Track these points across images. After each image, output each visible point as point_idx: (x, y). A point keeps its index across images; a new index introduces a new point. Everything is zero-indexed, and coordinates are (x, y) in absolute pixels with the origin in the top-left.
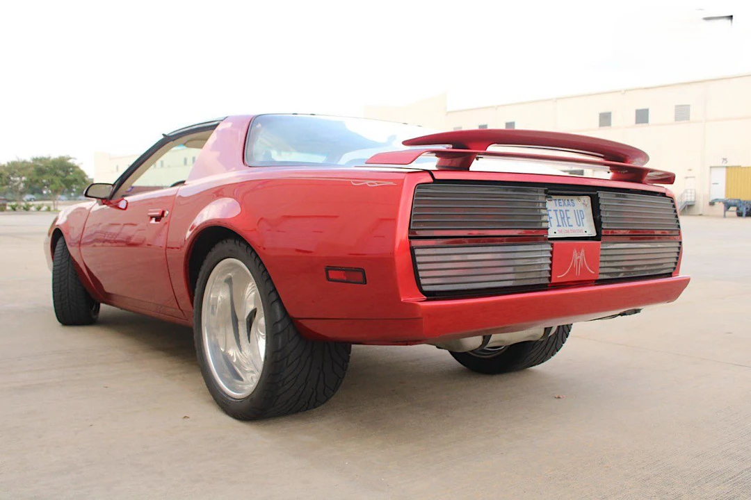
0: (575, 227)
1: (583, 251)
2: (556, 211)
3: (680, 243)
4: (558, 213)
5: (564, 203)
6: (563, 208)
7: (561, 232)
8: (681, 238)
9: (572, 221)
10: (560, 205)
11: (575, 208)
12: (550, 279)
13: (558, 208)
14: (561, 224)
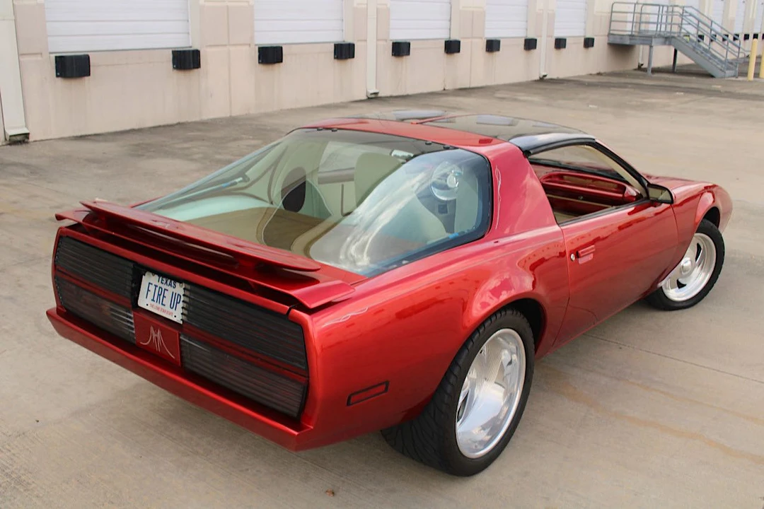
0: (167, 308)
1: (159, 331)
2: (156, 286)
5: (166, 282)
6: (161, 285)
7: (154, 307)
13: (159, 285)
14: (155, 299)
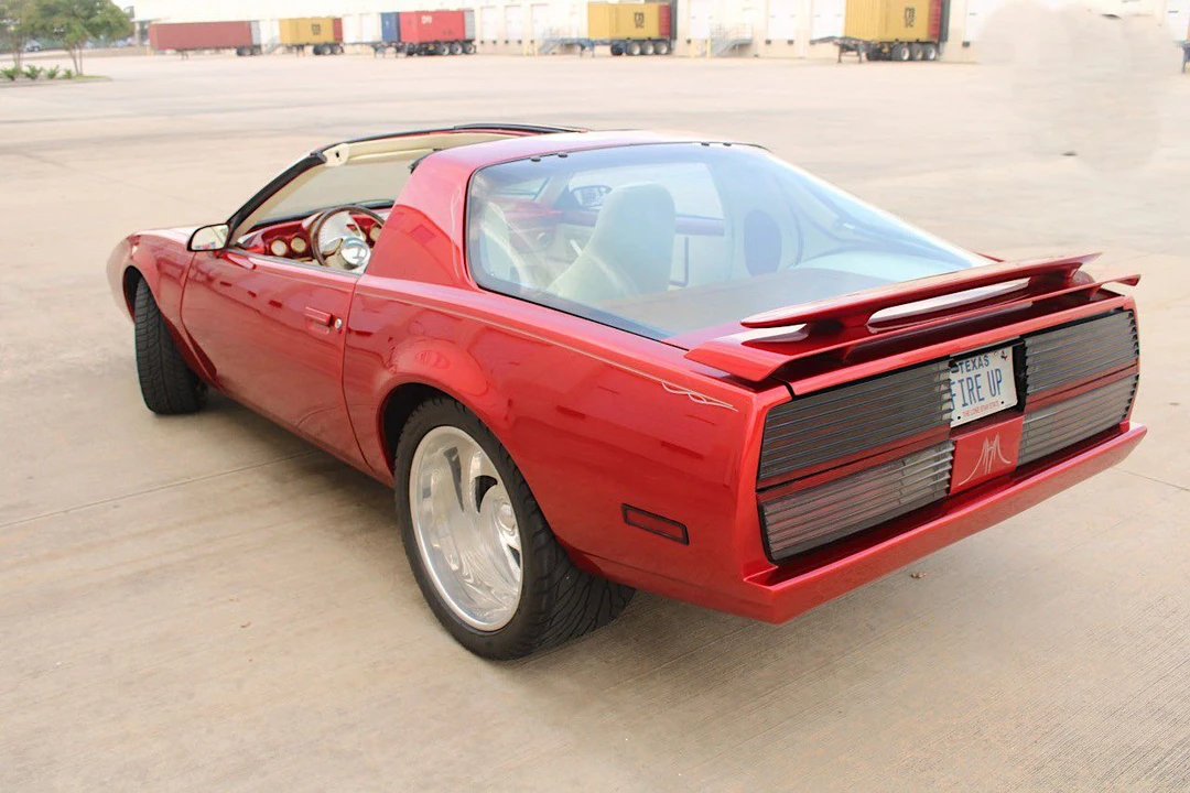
0: (989, 399)
1: (997, 437)
2: (961, 381)
3: (1137, 377)
4: (965, 383)
5: (974, 366)
6: (972, 374)
7: (967, 414)
8: (1137, 370)
9: (985, 392)
10: (969, 371)
11: (988, 369)
12: (948, 490)
13: (965, 376)
14: (967, 401)
